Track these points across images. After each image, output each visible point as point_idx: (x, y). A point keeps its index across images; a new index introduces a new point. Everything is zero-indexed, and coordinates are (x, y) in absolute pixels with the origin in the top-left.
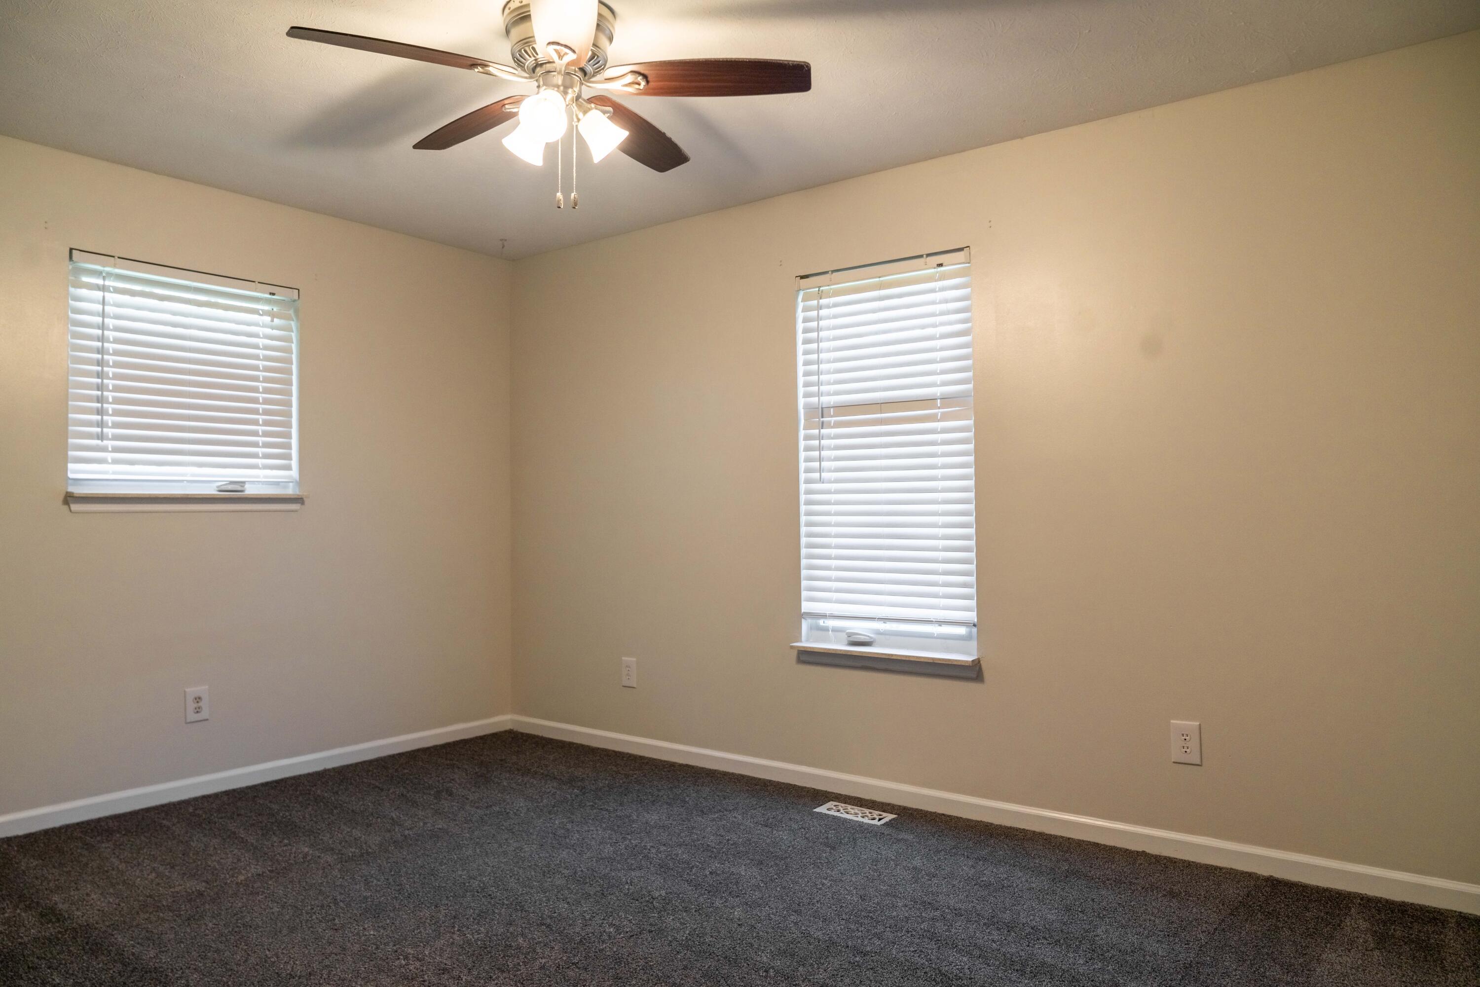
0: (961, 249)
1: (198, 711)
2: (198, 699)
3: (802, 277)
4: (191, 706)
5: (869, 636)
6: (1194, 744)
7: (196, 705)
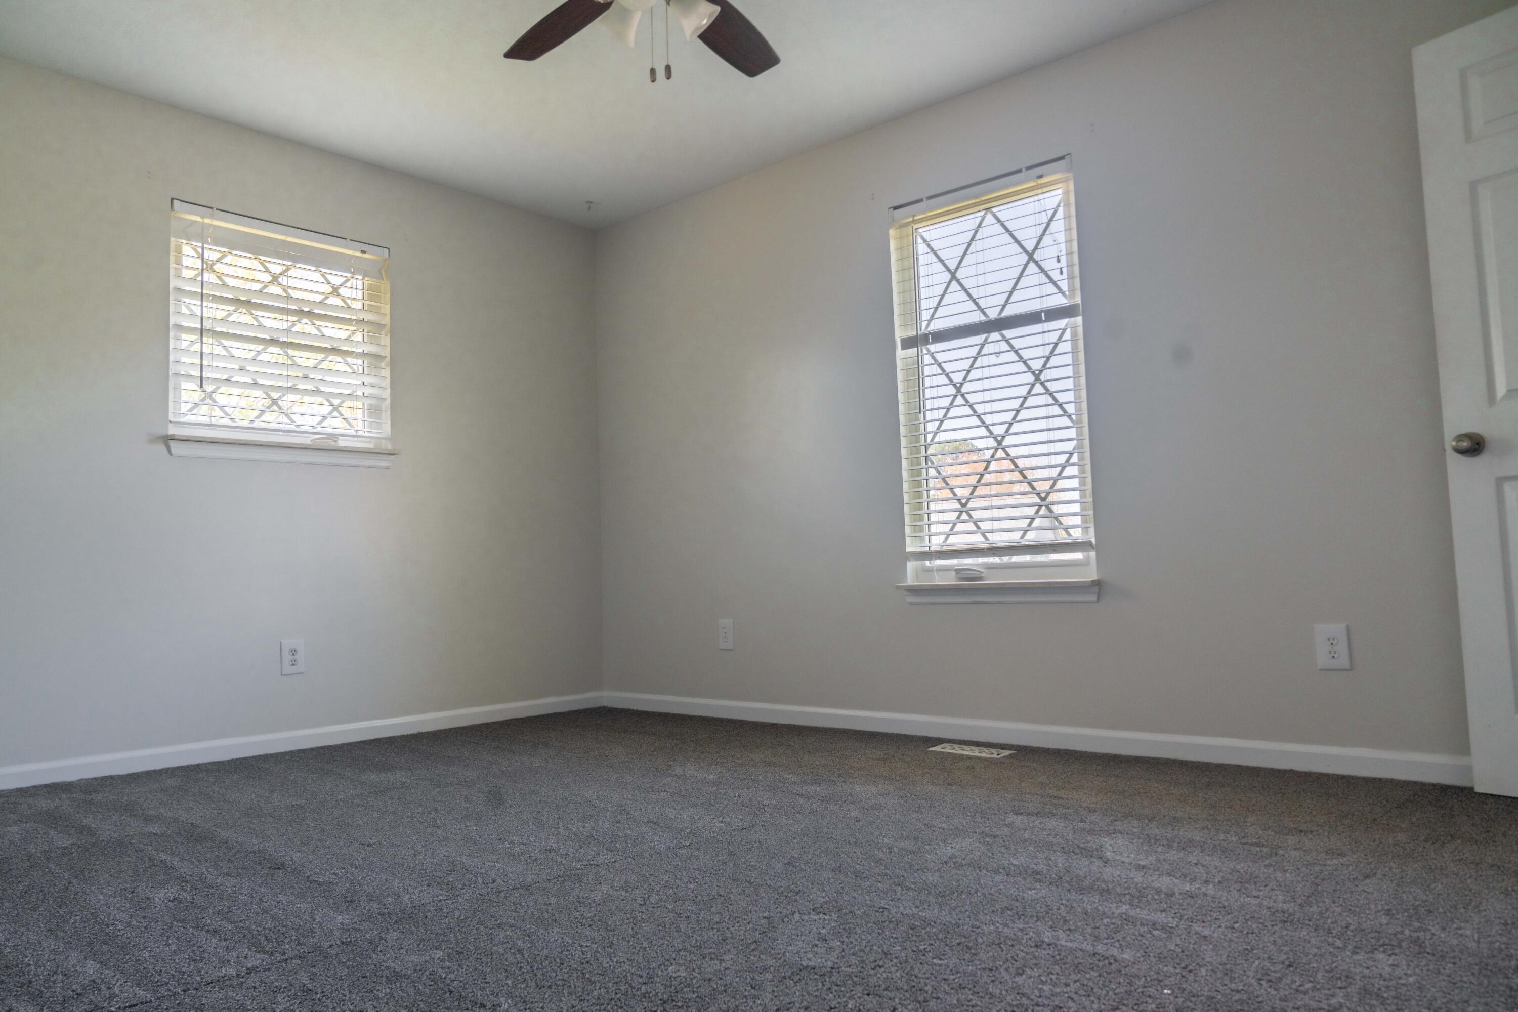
0: (1062, 158)
1: (294, 663)
2: (294, 652)
3: (895, 208)
4: (287, 657)
5: (978, 571)
6: (1342, 648)
7: (291, 657)
